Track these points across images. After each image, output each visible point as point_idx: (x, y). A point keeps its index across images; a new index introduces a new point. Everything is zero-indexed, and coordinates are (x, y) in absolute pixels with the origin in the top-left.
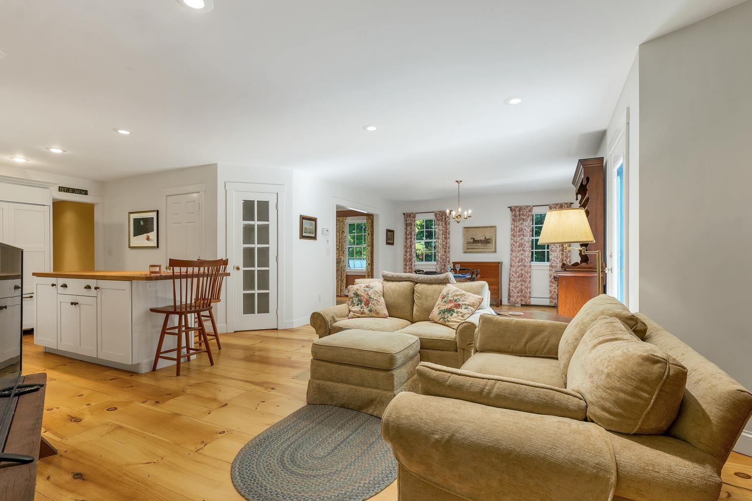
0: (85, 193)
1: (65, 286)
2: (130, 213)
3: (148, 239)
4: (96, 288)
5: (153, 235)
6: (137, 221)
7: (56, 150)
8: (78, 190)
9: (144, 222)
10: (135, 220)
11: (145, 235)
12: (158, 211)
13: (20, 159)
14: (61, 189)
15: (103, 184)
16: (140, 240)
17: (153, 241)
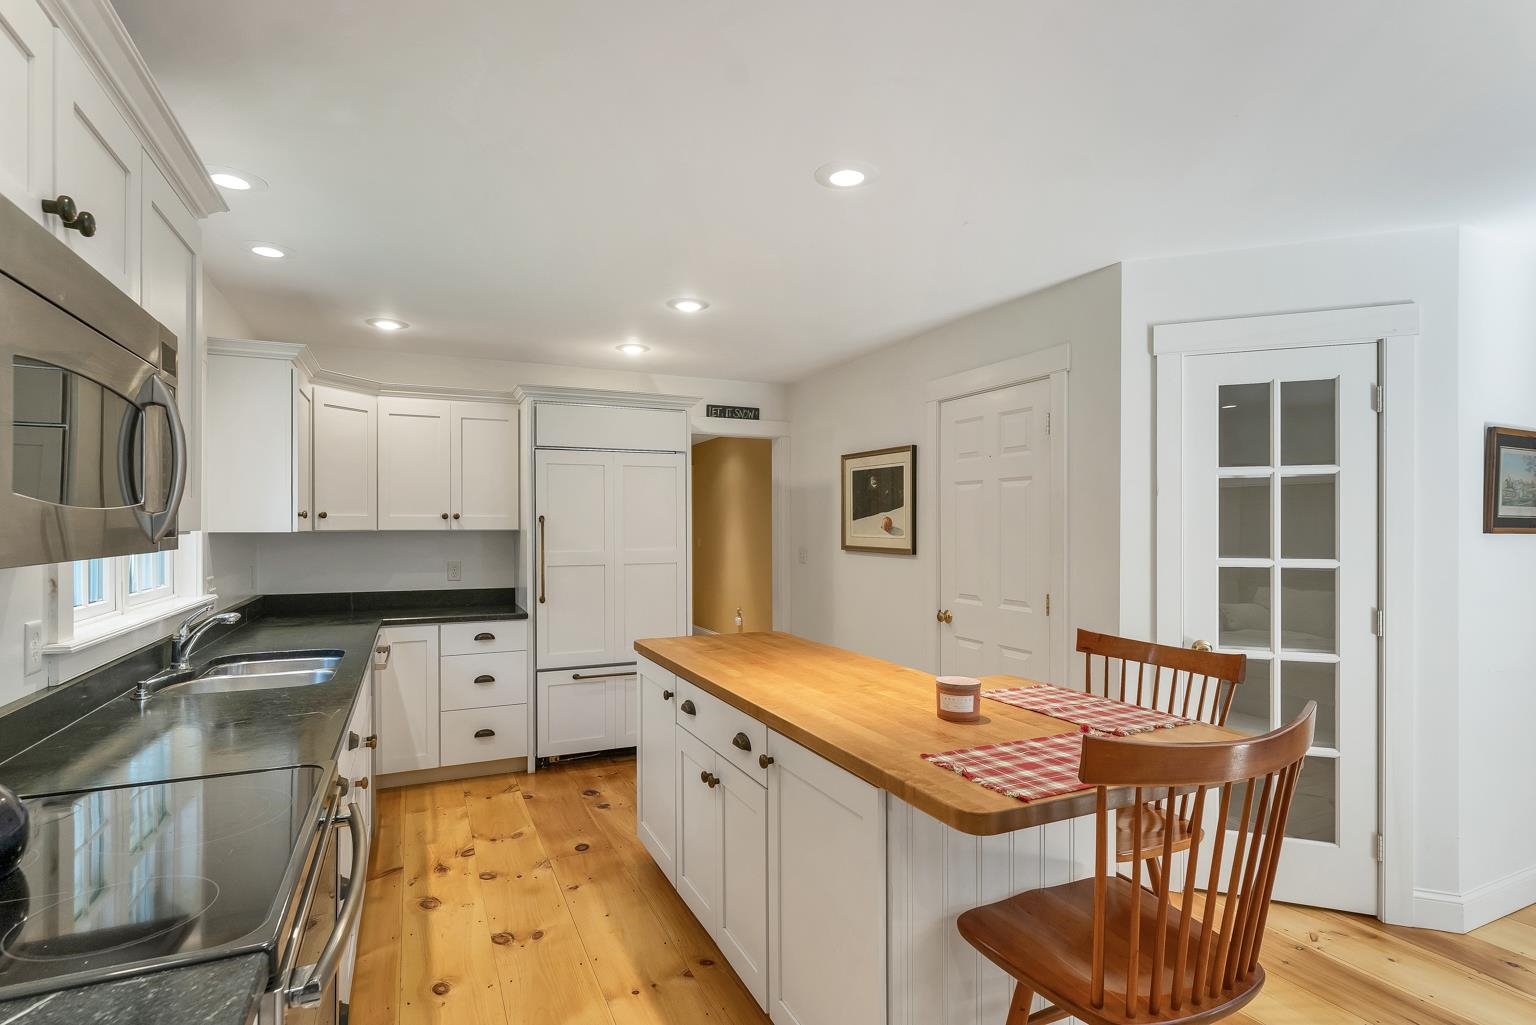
0: (752, 413)
1: (690, 709)
2: (845, 457)
3: (889, 527)
4: (766, 762)
5: (901, 517)
6: (861, 477)
7: (688, 307)
8: (742, 409)
9: (878, 481)
10: (857, 475)
11: (881, 517)
12: (914, 448)
13: (633, 349)
14: (716, 411)
15: (789, 389)
16: (869, 531)
17: (899, 532)
